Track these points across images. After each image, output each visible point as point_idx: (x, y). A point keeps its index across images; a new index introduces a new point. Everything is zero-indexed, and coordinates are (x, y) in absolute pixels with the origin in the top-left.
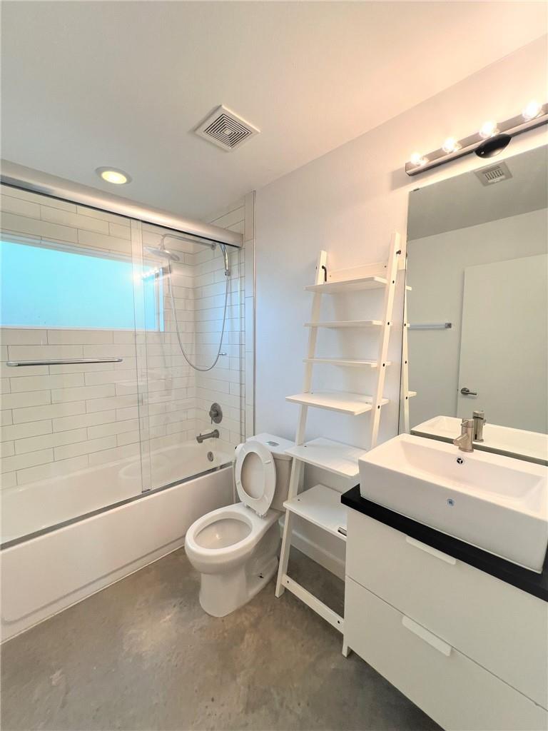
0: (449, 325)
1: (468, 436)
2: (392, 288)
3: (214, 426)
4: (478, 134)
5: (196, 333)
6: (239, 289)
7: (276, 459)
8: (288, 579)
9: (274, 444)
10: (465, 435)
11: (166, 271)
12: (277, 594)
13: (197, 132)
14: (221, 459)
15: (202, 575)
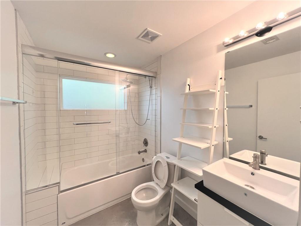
0: (251, 106)
1: (257, 162)
2: (218, 93)
3: (145, 148)
4: (255, 28)
5: (139, 110)
6: (155, 93)
7: (168, 164)
8: (174, 218)
9: (168, 158)
10: (255, 162)
11: (128, 86)
12: (169, 224)
13: (139, 38)
14: (147, 162)
15: (138, 211)
